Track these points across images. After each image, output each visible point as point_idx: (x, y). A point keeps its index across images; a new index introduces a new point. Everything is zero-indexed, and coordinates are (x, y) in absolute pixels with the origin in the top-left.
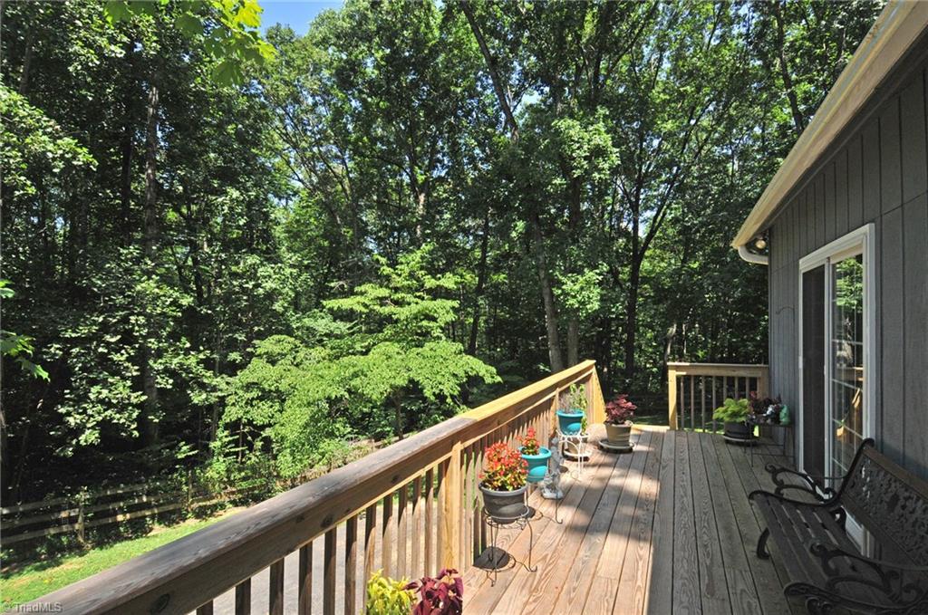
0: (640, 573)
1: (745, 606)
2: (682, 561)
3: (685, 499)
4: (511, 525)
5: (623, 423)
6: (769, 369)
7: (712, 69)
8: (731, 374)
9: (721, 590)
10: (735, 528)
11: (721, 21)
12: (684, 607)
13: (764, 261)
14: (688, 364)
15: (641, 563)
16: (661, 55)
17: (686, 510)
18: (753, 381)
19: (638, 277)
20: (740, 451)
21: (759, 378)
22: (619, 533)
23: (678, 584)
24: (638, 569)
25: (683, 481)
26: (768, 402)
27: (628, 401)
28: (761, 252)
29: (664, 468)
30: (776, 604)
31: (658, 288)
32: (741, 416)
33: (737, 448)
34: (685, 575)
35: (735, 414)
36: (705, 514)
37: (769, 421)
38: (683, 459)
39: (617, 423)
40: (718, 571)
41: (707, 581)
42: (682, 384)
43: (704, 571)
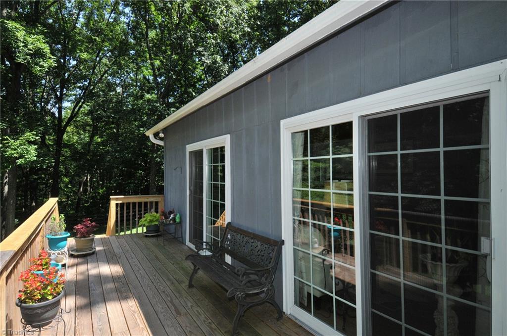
0: (138, 321)
1: (196, 312)
2: (157, 304)
3: (140, 271)
4: (50, 325)
5: (89, 237)
6: (164, 196)
7: (111, 34)
8: (146, 200)
9: (183, 311)
10: (172, 278)
11: (115, 10)
12: (171, 327)
13: (161, 143)
14: (123, 196)
15: (136, 315)
16: (79, 13)
17: (144, 277)
18: (157, 203)
19: (61, 144)
20: (154, 240)
21: (160, 202)
22: (112, 299)
23: (161, 317)
24: (136, 319)
25: (134, 262)
26: (170, 213)
27: (92, 222)
28: (161, 139)
29: (120, 258)
30: (207, 306)
31: (75, 152)
32: (154, 222)
33: (152, 238)
34: (163, 311)
35: (151, 221)
36: (155, 276)
37: (171, 222)
38: (128, 251)
39: (84, 237)
40: (176, 302)
41: (174, 309)
42: (119, 208)
43: (170, 304)
